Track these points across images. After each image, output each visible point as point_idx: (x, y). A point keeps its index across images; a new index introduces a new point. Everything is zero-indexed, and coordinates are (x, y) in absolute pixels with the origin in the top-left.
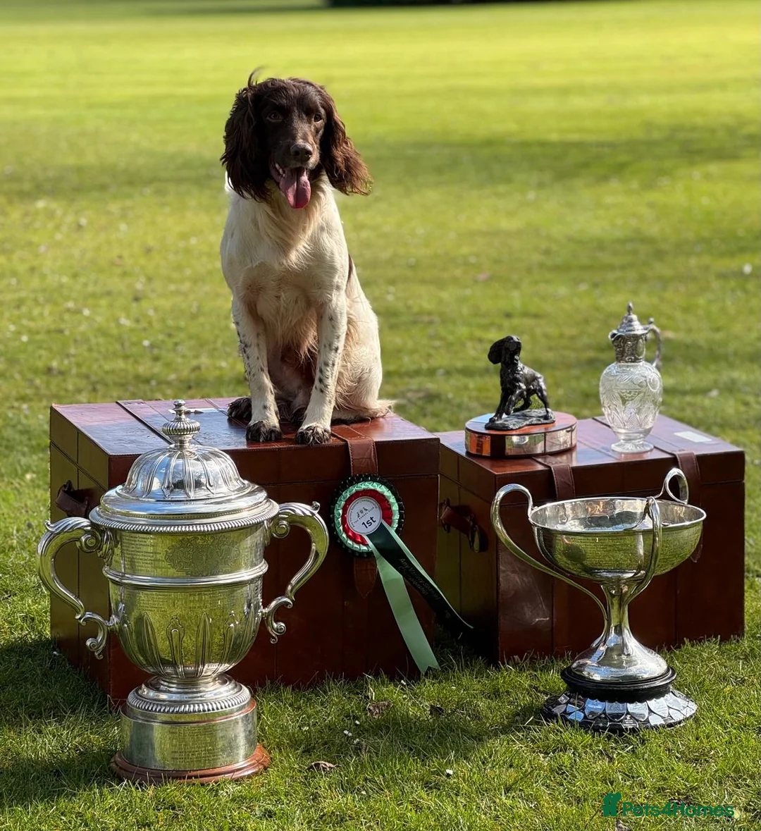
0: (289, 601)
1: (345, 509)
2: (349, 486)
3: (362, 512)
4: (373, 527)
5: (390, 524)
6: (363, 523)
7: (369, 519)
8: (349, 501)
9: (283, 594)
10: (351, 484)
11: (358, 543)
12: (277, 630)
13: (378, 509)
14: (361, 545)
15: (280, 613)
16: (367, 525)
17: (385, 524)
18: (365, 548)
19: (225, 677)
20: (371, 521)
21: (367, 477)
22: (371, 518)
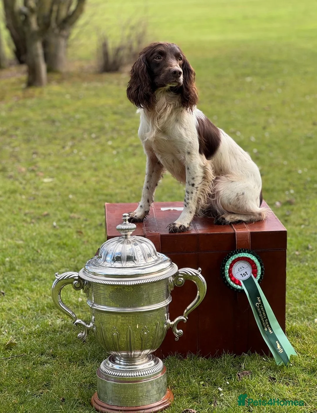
0: (185, 319)
1: (231, 266)
2: (235, 254)
3: (241, 268)
4: (246, 277)
5: (255, 277)
6: (241, 274)
7: (245, 273)
8: (234, 262)
9: (182, 315)
10: (236, 253)
11: (236, 284)
12: (178, 334)
13: (250, 268)
14: (238, 285)
15: (180, 325)
16: (243, 276)
17: (253, 276)
18: (239, 287)
19: (149, 357)
20: (245, 274)
21: (245, 250)
22: (246, 272)
